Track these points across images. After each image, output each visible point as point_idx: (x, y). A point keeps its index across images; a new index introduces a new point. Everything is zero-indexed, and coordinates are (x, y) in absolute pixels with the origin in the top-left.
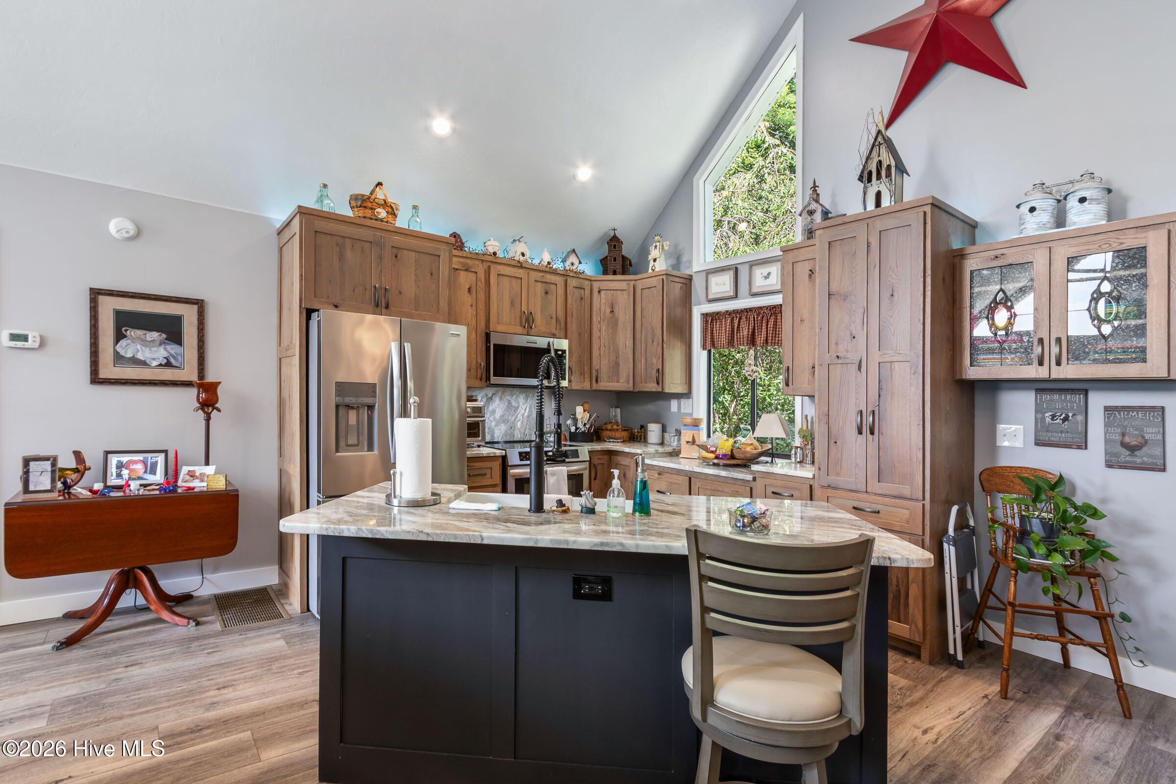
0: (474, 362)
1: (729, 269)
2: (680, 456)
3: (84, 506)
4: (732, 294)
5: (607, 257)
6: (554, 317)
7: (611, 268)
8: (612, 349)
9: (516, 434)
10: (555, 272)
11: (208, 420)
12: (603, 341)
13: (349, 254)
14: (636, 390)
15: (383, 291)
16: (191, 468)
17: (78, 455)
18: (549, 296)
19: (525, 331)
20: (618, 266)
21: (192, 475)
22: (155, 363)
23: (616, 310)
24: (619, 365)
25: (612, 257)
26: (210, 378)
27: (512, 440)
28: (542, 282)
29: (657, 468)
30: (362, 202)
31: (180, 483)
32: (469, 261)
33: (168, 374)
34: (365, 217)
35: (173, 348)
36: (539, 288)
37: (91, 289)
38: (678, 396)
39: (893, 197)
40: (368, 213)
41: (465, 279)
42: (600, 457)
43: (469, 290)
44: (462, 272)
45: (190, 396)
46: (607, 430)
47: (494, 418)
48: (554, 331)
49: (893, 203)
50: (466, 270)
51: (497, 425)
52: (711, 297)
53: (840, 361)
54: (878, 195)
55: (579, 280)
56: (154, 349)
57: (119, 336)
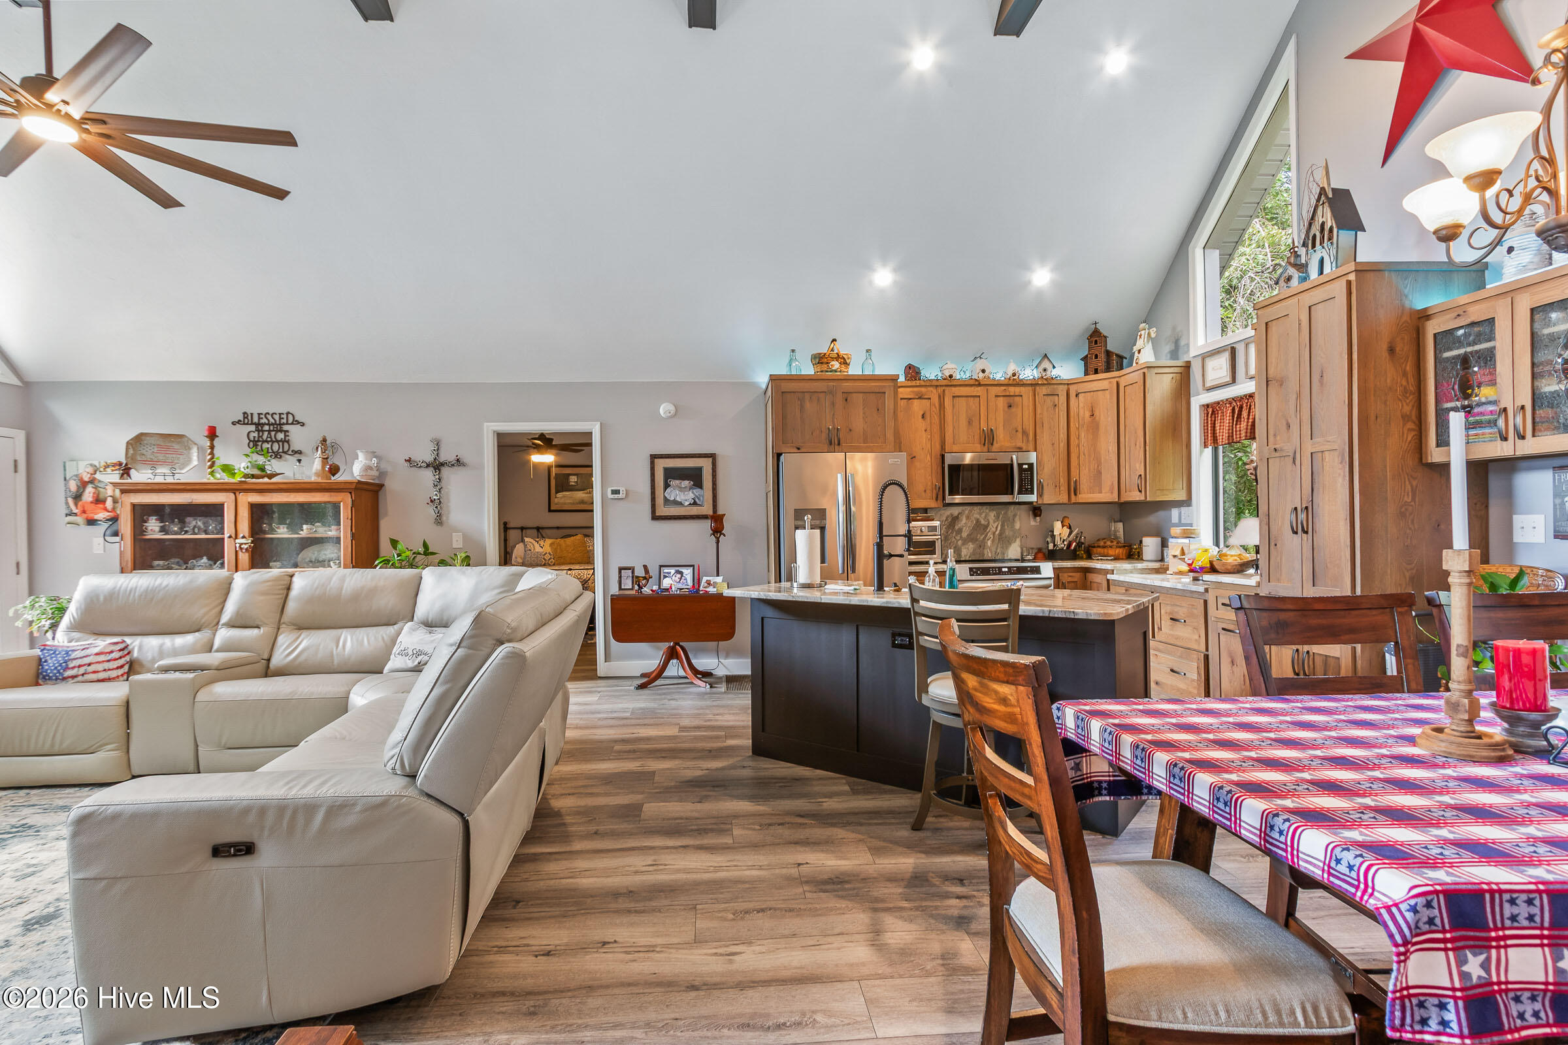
0: (930, 484)
1: (1224, 350)
2: (1168, 572)
3: (647, 599)
4: (1228, 379)
5: (1087, 356)
6: (1020, 430)
7: (1092, 367)
8: (1093, 456)
9: (986, 553)
10: (1021, 384)
11: (718, 542)
12: (1082, 449)
13: (808, 405)
14: (1122, 500)
15: (836, 431)
16: (708, 578)
17: (645, 567)
18: (1013, 410)
19: (985, 449)
20: (1101, 362)
21: (709, 583)
22: (687, 503)
23: (1097, 413)
24: (1101, 473)
25: (1092, 354)
26: (720, 512)
27: (981, 559)
28: (1004, 396)
29: (1126, 584)
30: (820, 360)
31: (701, 588)
32: (923, 389)
33: (695, 511)
34: (822, 371)
35: (697, 491)
36: (1001, 402)
37: (651, 455)
38: (1179, 504)
39: (1334, 263)
40: (825, 367)
41: (918, 406)
42: (1071, 574)
43: (923, 416)
44: (916, 400)
45: (707, 525)
46: (1099, 547)
47: (961, 537)
48: (1019, 444)
49: (1334, 269)
50: (920, 398)
51: (963, 544)
52: (1208, 384)
53: (1277, 454)
54: (1322, 261)
55: (1052, 386)
56: (686, 493)
57: (667, 486)
